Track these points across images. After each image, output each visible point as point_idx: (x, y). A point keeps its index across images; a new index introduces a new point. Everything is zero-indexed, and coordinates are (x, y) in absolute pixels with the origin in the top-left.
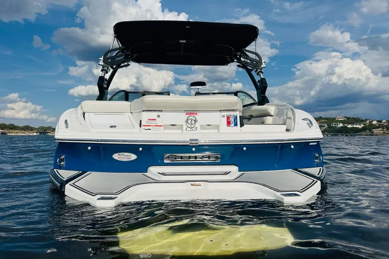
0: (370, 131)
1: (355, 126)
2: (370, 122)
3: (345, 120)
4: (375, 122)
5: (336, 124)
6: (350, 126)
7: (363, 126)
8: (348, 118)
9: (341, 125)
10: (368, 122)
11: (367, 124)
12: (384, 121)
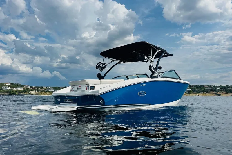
0: (28, 92)
1: (18, 89)
2: (26, 87)
3: (11, 85)
4: (29, 87)
5: (6, 87)
6: (15, 89)
7: (23, 89)
8: (13, 84)
9: (9, 88)
10: (25, 87)
11: (25, 88)
12: (34, 87)
